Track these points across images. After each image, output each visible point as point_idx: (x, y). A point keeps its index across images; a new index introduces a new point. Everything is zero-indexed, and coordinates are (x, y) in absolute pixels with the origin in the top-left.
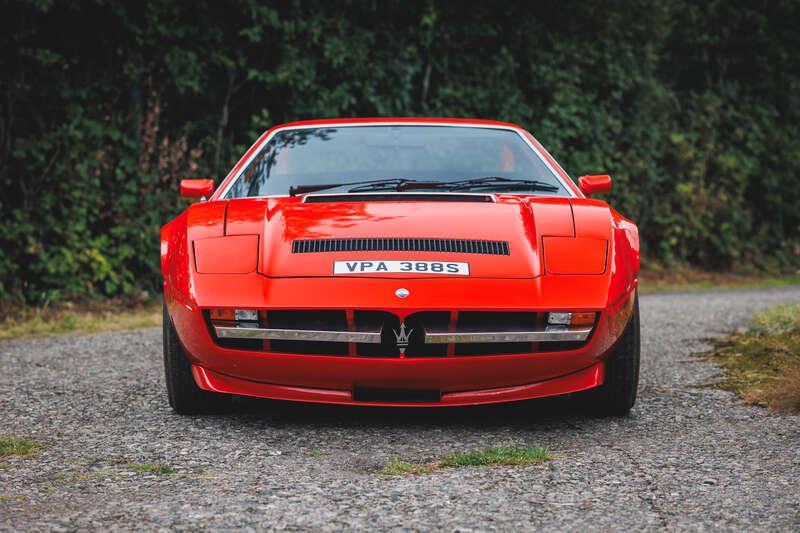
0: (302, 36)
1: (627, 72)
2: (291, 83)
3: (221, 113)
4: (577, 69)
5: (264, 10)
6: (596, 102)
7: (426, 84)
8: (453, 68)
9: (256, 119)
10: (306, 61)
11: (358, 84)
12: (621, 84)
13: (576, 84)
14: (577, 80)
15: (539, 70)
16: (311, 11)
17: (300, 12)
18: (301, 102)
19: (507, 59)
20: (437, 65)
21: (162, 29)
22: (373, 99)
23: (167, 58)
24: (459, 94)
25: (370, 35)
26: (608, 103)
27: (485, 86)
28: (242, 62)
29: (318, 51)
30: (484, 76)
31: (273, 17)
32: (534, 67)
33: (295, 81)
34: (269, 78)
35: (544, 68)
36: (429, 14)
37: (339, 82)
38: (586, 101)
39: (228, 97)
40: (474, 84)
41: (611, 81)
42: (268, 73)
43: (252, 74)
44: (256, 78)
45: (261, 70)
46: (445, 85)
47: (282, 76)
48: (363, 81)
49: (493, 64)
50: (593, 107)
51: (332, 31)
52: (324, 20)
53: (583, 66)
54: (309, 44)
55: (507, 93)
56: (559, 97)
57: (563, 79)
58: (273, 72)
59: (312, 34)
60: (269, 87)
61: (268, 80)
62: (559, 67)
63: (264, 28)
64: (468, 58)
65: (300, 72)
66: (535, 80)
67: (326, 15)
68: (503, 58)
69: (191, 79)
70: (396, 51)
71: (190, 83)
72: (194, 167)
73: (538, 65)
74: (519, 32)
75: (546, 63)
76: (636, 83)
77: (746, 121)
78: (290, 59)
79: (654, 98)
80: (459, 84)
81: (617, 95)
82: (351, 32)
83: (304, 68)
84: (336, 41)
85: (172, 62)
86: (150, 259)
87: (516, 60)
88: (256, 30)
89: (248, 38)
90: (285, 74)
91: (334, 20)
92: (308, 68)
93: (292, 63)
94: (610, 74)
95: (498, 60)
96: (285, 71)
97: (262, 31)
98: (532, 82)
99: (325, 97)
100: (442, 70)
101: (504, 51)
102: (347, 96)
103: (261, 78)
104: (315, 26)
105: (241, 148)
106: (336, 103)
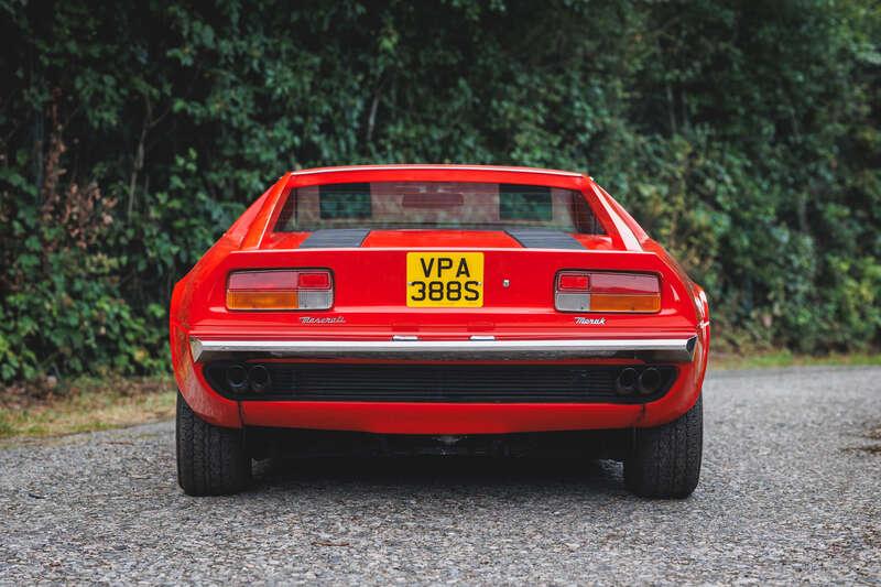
0: (241, 59)
1: (595, 111)
2: (224, 117)
3: (135, 153)
4: (540, 106)
5: (197, 25)
6: (561, 146)
7: (372, 121)
8: (401, 101)
9: (181, 161)
10: (241, 90)
11: (299, 120)
12: (589, 125)
13: (537, 124)
14: (541, 120)
15: (500, 106)
16: (250, 29)
17: (237, 30)
18: (232, 142)
19: (464, 93)
20: (385, 100)
21: (73, 47)
22: (316, 139)
23: (79, 84)
24: (412, 134)
25: (317, 60)
26: (574, 149)
27: (439, 126)
28: (168, 89)
29: (256, 78)
30: (439, 113)
31: (208, 35)
32: (495, 103)
33: (229, 114)
34: (197, 110)
35: (505, 104)
36: (389, 36)
37: (277, 117)
38: (550, 145)
39: (144, 133)
40: (427, 122)
41: (578, 122)
42: (197, 104)
43: (179, 105)
44: (184, 111)
45: (188, 100)
46: (395, 123)
47: (215, 108)
48: (304, 114)
49: (448, 98)
50: (558, 151)
51: (273, 55)
52: (265, 40)
53: (546, 103)
54: (247, 70)
55: (463, 134)
56: (521, 139)
57: (526, 119)
58: (203, 104)
59: (252, 57)
60: (197, 122)
61: (197, 112)
62: (521, 103)
63: (196, 48)
64: (421, 91)
65: (235, 103)
66: (494, 119)
67: (267, 34)
68: (461, 92)
69: (107, 110)
70: (342, 80)
71: (106, 115)
72: (108, 219)
73: (500, 100)
74: (480, 62)
75: (510, 100)
76: (604, 124)
77: (717, 172)
78: (224, 87)
79: (623, 142)
80: (410, 122)
81: (583, 138)
82: (293, 57)
83: (239, 99)
84: (279, 66)
85: (83, 87)
86: (56, 335)
87: (475, 94)
88: (187, 50)
89: (178, 60)
90: (218, 106)
91: (276, 41)
92: (244, 99)
93: (226, 92)
94: (576, 113)
95: (456, 94)
96: (217, 102)
97: (194, 53)
98: (490, 121)
99: (261, 135)
100: (391, 105)
101: (462, 83)
102: (289, 134)
103: (190, 110)
104: (256, 47)
105: (162, 198)
106: (273, 143)
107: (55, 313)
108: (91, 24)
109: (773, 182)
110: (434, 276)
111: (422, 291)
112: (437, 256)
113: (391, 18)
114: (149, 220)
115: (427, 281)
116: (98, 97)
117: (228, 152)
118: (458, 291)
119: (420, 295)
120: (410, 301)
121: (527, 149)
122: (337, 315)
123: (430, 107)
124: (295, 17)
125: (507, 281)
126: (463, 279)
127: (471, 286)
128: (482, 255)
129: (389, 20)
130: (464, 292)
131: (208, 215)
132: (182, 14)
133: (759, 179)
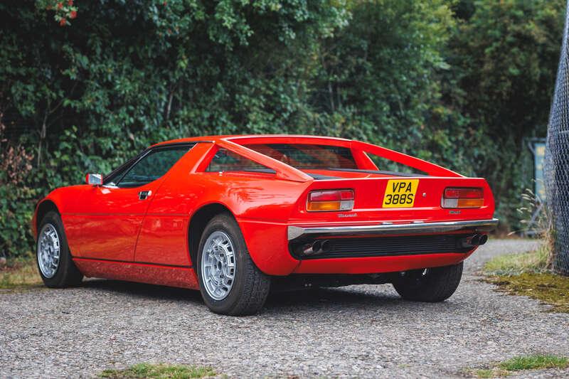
0: (102, 74)
1: (292, 100)
2: (92, 107)
3: (41, 129)
4: (262, 97)
5: (79, 56)
6: (274, 120)
7: (169, 108)
8: (186, 97)
9: (68, 133)
10: (101, 92)
11: (131, 108)
12: (289, 108)
13: (260, 107)
14: (263, 106)
15: (241, 98)
16: (106, 57)
17: (99, 58)
18: (94, 121)
19: (220, 92)
20: (177, 95)
21: (9, 69)
22: (141, 119)
23: (13, 91)
24: (192, 115)
25: (142, 74)
26: (280, 122)
27: (207, 110)
28: (61, 94)
29: (110, 85)
30: (206, 103)
31: (85, 60)
32: (237, 96)
33: (95, 106)
34: (76, 104)
35: (243, 97)
36: (182, 59)
37: (119, 106)
38: (268, 120)
39: (46, 117)
40: (200, 108)
41: (283, 106)
42: (77, 101)
43: (67, 102)
44: (69, 105)
45: (72, 99)
46: (182, 109)
47: (87, 103)
48: (135, 105)
49: (212, 94)
50: (272, 123)
51: (118, 72)
52: (115, 63)
53: (267, 96)
54: (105, 80)
55: (220, 115)
56: (252, 116)
57: (254, 105)
58: (80, 101)
59: (107, 73)
60: (78, 111)
61: (77, 105)
62: (252, 96)
63: (78, 68)
64: (197, 90)
65: (97, 99)
66: (237, 106)
67: (115, 60)
68: (219, 90)
69: (30, 105)
70: (155, 84)
71: (29, 108)
72: (30, 167)
73: (240, 95)
74: (230, 73)
75: (246, 94)
76: (297, 108)
77: (359, 133)
78: (92, 90)
79: (307, 117)
80: (190, 108)
81: (285, 116)
82: (129, 73)
83: (100, 97)
84: (122, 78)
85: (16, 93)
86: (5, 234)
87: (227, 91)
88: (73, 70)
89: (68, 76)
90: (89, 101)
91: (120, 64)
92: (103, 97)
93: (93, 93)
94: (282, 101)
95: (216, 92)
96: (89, 99)
97: (77, 72)
98: (234, 107)
99: (111, 117)
100: (180, 98)
101: (219, 85)
102: (127, 117)
103: (73, 105)
104: (110, 67)
105: (58, 154)
106: (118, 121)
107: (3, 221)
108: (20, 56)
109: (389, 139)
110: (396, 192)
111: (390, 199)
112: (400, 181)
113: (184, 49)
114: (50, 167)
115: (393, 195)
116: (24, 97)
117: (93, 127)
118: (405, 199)
119: (389, 202)
120: (384, 205)
121: (255, 122)
122: (354, 213)
123: (202, 100)
124: (131, 50)
125: (424, 194)
126: (408, 193)
127: (410, 197)
128: (418, 181)
129: (182, 50)
130: (407, 200)
131: (82, 164)
132: (70, 50)
133: (381, 137)
